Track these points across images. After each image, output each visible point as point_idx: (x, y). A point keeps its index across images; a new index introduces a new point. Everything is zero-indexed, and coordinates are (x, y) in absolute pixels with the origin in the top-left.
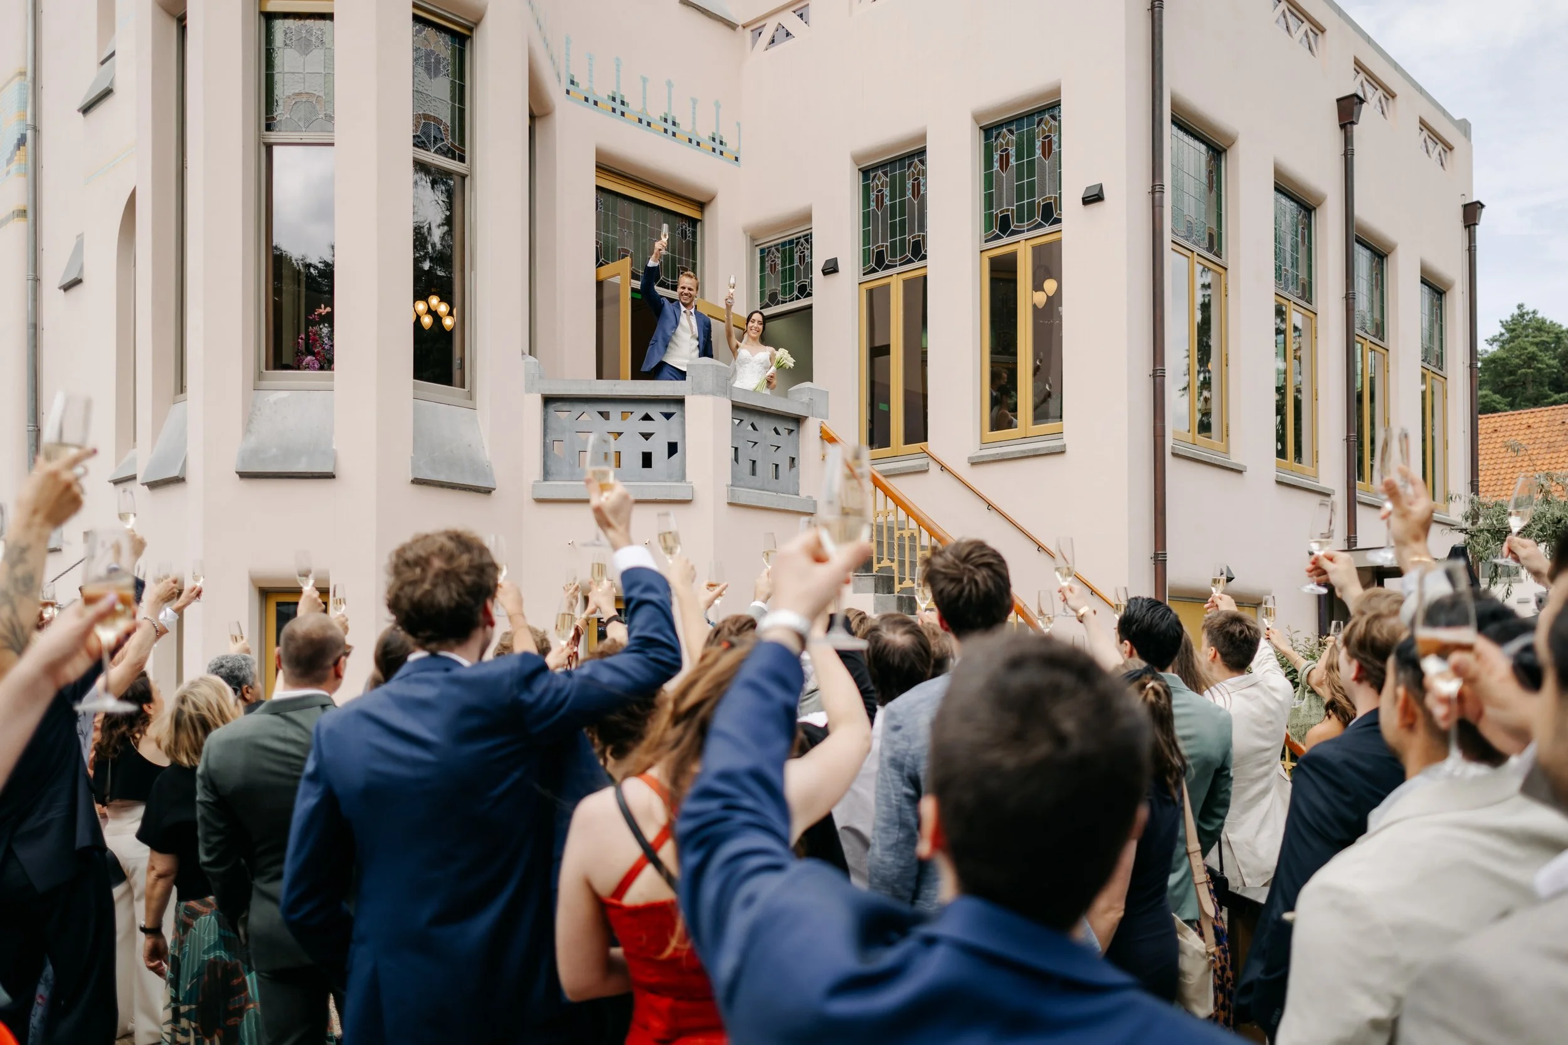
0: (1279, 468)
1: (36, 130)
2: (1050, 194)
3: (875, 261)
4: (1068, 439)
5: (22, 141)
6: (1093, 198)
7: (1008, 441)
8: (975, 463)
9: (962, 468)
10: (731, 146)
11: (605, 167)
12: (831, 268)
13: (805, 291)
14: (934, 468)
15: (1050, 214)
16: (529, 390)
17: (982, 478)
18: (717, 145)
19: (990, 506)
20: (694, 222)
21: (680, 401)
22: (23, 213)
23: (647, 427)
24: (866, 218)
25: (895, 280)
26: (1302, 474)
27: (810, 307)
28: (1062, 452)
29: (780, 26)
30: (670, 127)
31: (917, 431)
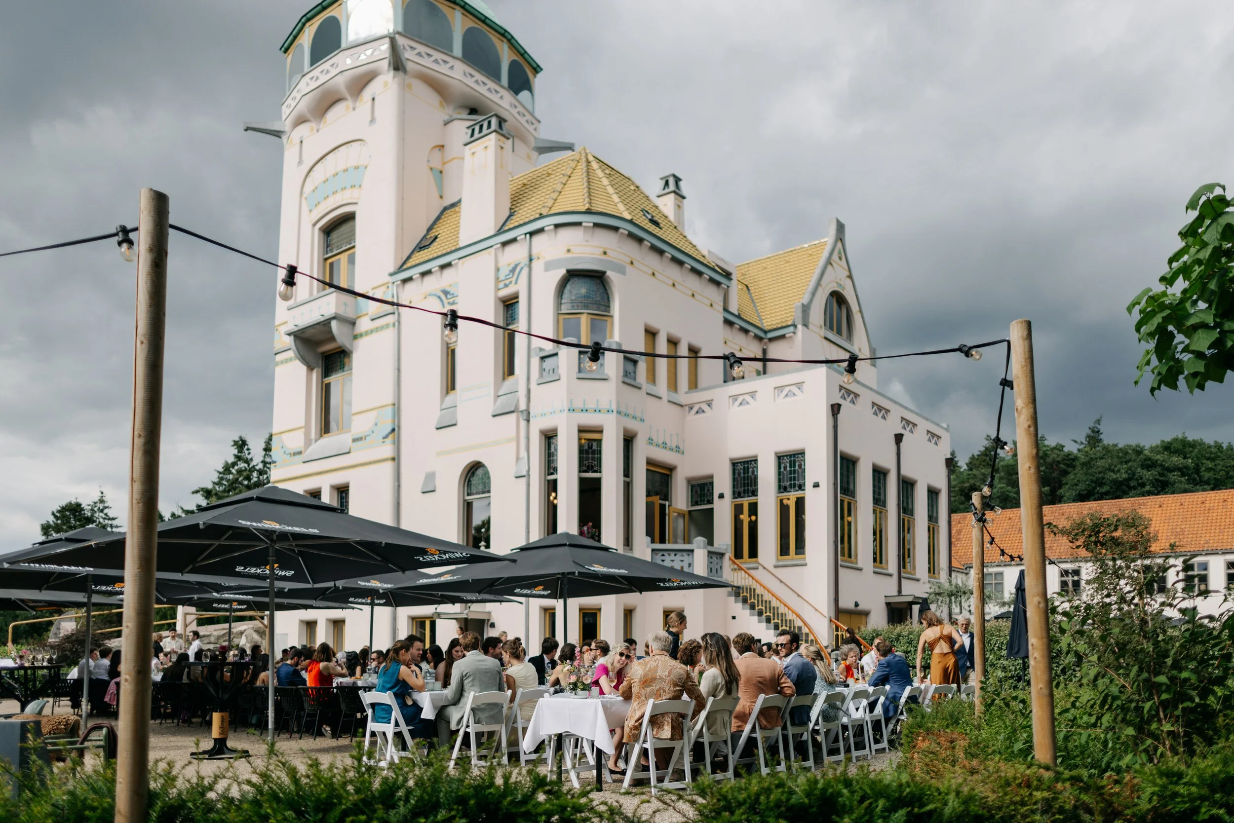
0: (874, 567)
1: (399, 427)
2: (801, 482)
3: (736, 494)
4: (807, 561)
5: (393, 430)
6: (816, 485)
7: (786, 560)
8: (775, 567)
9: (771, 568)
10: (682, 448)
11: (649, 462)
12: (721, 496)
13: (711, 502)
14: (761, 568)
15: (801, 487)
16: (648, 547)
17: (778, 572)
18: (678, 449)
19: (781, 581)
20: (668, 476)
21: (692, 551)
22: (393, 459)
23: (682, 558)
24: (734, 480)
25: (746, 501)
26: (882, 568)
27: (712, 509)
28: (806, 565)
29: (700, 408)
30: (664, 445)
31: (753, 553)
